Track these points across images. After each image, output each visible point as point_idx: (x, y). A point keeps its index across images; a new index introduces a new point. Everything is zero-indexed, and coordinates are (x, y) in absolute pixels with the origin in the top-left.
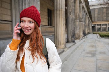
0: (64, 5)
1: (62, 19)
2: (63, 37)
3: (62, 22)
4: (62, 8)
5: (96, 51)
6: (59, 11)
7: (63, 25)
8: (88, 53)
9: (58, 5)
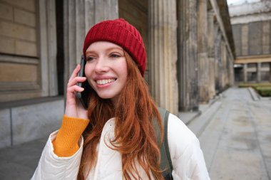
0: (174, 15)
1: (170, 51)
2: (171, 97)
3: (168, 59)
4: (168, 23)
5: (256, 134)
6: (160, 31)
7: (171, 67)
8: (237, 139)
9: (158, 16)
